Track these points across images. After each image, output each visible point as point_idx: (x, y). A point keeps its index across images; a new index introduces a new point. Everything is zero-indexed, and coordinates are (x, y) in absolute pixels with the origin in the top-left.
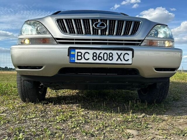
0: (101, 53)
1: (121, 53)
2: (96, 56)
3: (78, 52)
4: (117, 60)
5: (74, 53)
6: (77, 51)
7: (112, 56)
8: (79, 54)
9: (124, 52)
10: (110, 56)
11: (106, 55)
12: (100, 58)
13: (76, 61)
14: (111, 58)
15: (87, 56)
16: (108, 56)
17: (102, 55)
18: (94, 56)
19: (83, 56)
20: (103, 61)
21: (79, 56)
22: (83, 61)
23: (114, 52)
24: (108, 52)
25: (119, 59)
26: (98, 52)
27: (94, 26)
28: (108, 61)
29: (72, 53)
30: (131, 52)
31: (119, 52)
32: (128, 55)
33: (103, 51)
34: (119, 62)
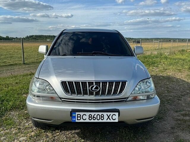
0: (95, 114)
1: (110, 115)
2: (91, 117)
3: (78, 115)
4: (107, 120)
5: (75, 115)
6: (77, 113)
7: (103, 117)
8: (79, 116)
9: (112, 114)
10: (102, 117)
11: (98, 116)
12: (94, 118)
13: (77, 121)
14: (102, 118)
15: (84, 117)
16: (101, 117)
17: (95, 116)
18: (89, 117)
19: (81, 117)
20: (96, 121)
21: (79, 117)
22: (82, 121)
23: (105, 114)
24: (100, 114)
25: (109, 119)
26: (93, 114)
27: (90, 89)
28: (100, 121)
29: (73, 115)
30: (118, 113)
31: (109, 114)
32: (115, 115)
33: (97, 113)
34: (109, 121)
